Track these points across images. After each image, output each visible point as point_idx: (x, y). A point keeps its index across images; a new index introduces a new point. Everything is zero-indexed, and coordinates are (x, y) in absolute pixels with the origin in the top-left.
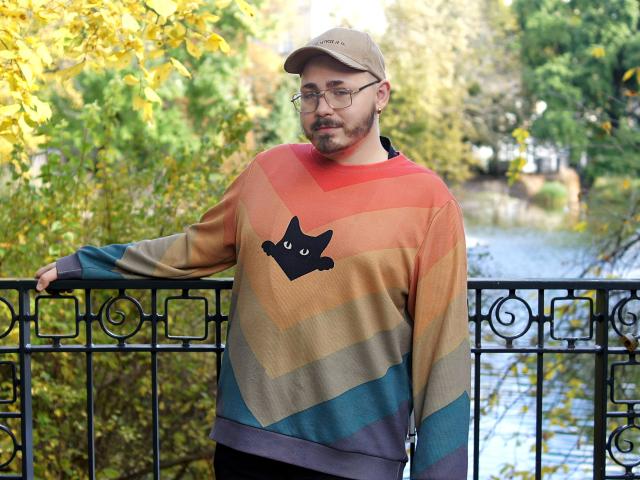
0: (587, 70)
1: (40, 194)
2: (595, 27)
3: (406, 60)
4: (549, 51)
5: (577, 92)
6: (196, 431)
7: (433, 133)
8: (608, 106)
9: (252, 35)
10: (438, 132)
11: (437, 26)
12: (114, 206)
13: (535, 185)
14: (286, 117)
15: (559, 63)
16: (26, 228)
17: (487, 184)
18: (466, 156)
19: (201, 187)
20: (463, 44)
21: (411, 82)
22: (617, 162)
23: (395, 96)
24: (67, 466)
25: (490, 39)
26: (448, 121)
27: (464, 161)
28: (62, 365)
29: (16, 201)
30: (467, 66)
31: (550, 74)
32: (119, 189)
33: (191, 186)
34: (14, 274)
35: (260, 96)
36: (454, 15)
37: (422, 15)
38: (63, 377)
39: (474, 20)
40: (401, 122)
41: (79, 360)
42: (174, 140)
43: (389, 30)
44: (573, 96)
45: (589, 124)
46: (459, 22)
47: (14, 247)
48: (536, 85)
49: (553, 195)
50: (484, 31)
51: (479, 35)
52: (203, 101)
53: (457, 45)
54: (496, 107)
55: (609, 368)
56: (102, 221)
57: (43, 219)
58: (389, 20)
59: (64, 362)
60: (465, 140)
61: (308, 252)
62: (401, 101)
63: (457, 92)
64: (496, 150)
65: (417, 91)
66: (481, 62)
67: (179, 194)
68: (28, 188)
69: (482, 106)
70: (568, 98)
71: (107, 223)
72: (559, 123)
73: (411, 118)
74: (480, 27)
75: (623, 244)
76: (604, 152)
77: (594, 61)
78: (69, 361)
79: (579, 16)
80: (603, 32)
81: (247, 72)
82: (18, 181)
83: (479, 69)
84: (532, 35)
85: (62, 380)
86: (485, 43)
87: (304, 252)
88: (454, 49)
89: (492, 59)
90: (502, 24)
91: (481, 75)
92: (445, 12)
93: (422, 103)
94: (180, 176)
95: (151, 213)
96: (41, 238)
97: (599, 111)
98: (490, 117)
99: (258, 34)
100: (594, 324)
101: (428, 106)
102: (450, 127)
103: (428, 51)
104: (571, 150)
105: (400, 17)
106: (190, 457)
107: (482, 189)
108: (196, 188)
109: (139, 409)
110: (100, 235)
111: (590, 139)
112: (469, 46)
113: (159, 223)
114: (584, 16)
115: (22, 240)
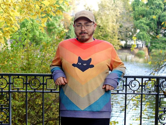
0: (150, 22)
1: (11, 51)
2: (153, 10)
3: (104, 18)
4: (141, 16)
5: (148, 27)
6: (50, 113)
7: (110, 37)
8: (156, 31)
9: (64, 11)
10: (112, 37)
11: (112, 9)
12: (30, 55)
13: (137, 51)
14: (72, 32)
15: (143, 19)
16: (7, 60)
17: (124, 51)
18: (119, 43)
19: (52, 50)
20: (118, 14)
21: (105, 24)
22: (158, 45)
23: (101, 27)
24: (17, 122)
25: (126, 13)
26: (114, 34)
27: (118, 44)
28: (16, 96)
29: (4, 53)
30: (119, 20)
31: (141, 22)
32: (31, 50)
33: (50, 50)
34: (4, 72)
35: (66, 27)
36: (116, 6)
37: (108, 7)
38: (16, 99)
39: (122, 8)
40: (102, 34)
41: (20, 95)
42: (43, 38)
43: (100, 10)
44: (147, 28)
45: (151, 35)
46: (118, 8)
47: (4, 65)
48: (137, 25)
49: (141, 53)
50: (124, 11)
51: (122, 12)
52: (51, 28)
53: (117, 14)
54: (127, 31)
55: (159, 99)
56: (26, 58)
57: (11, 58)
58: (99, 7)
59: (16, 95)
60: (118, 39)
61: (86, 64)
62: (102, 28)
63: (117, 26)
64: (126, 42)
65: (106, 26)
66: (123, 19)
67: (47, 52)
68: (7, 50)
69: (123, 30)
70: (146, 29)
71: (28, 59)
72: (143, 35)
73: (105, 33)
74: (123, 10)
75: (161, 67)
76: (154, 43)
77: (152, 19)
78: (17, 95)
79: (148, 7)
80: (155, 12)
81: (62, 20)
82: (5, 48)
83: (123, 21)
84: (136, 12)
85: (16, 100)
86: (124, 14)
87: (85, 64)
88: (116, 15)
89: (126, 18)
90: (129, 9)
91: (123, 22)
92: (114, 6)
93: (108, 29)
94: (47, 47)
95: (39, 56)
96: (10, 63)
97: (153, 32)
98: (125, 33)
99: (66, 11)
100: (156, 87)
101: (109, 30)
102: (115, 35)
103: (110, 16)
104: (146, 42)
105: (102, 7)
106: (48, 120)
107: (123, 52)
108: (51, 50)
109: (35, 107)
110: (26, 62)
111: (151, 39)
112: (120, 15)
113: (41, 59)
114: (150, 7)
115: (6, 63)
